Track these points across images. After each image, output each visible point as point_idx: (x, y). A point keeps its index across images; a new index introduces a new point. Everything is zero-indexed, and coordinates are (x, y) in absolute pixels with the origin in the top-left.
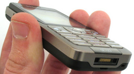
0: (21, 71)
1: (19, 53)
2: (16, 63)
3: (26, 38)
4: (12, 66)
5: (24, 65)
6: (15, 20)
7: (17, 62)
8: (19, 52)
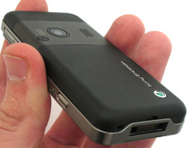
0: (15, 127)
1: (14, 101)
2: (8, 116)
3: (24, 80)
4: (3, 121)
5: (20, 119)
6: (9, 54)
7: (10, 114)
8: (14, 99)
